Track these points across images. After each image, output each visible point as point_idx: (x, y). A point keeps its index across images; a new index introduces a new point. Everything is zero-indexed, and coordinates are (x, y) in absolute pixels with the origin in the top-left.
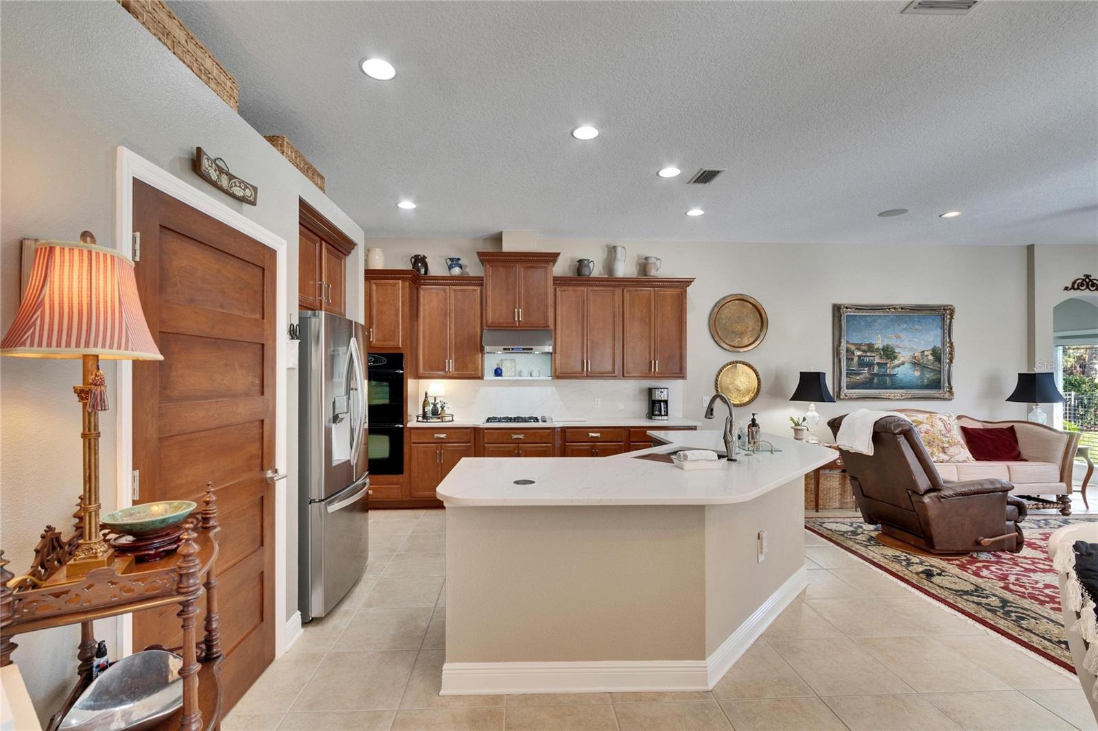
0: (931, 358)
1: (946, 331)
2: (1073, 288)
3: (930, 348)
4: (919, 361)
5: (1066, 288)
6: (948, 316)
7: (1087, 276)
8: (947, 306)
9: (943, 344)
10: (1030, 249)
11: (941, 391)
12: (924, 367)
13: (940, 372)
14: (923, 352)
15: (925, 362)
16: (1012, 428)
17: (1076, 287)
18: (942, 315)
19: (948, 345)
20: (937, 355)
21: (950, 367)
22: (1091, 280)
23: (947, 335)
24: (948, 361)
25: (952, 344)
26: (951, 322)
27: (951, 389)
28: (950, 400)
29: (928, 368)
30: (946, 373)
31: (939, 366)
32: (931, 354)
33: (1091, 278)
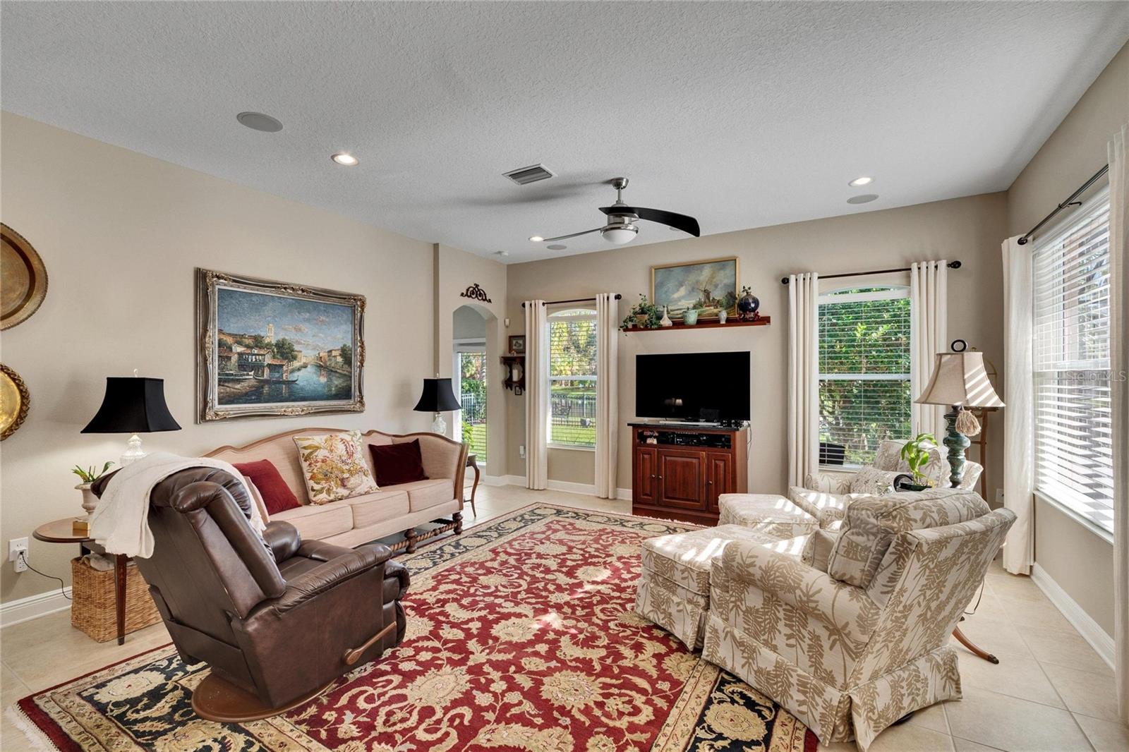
0: (340, 359)
1: (357, 327)
2: (467, 295)
3: (339, 348)
4: (325, 363)
5: (462, 294)
6: (359, 309)
7: (477, 286)
8: (358, 296)
9: (354, 343)
10: (436, 246)
11: (352, 401)
12: (332, 371)
13: (351, 377)
14: (330, 351)
15: (333, 365)
16: (417, 442)
17: (469, 294)
18: (352, 305)
19: (359, 344)
20: (346, 355)
21: (360, 371)
22: (479, 290)
23: (357, 332)
24: (359, 363)
25: (363, 343)
26: (361, 316)
27: (362, 398)
28: (362, 412)
29: (336, 372)
30: (357, 378)
31: (349, 369)
32: (340, 355)
33: (479, 288)
